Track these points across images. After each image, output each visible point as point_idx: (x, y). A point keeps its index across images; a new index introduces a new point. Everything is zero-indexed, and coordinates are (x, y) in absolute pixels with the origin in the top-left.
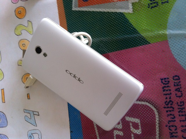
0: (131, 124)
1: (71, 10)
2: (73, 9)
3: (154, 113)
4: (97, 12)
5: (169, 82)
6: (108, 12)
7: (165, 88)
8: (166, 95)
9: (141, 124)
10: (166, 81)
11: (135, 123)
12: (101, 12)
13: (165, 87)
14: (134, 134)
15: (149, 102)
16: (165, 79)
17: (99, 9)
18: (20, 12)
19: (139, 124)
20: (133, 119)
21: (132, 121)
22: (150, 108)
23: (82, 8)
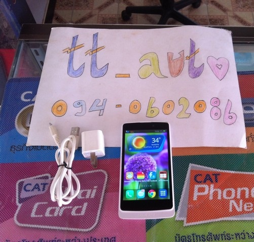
0: (80, 207)
2: (190, 164)
3: (87, 228)
4: (183, 187)
8: (102, 240)
9: (80, 216)
11: (81, 210)
12: (182, 191)
13: (108, 240)
14: (72, 209)
15: (97, 225)
16: (115, 241)
19: (80, 214)
20: (85, 209)
21: (83, 208)
22: (92, 225)
23: (189, 173)
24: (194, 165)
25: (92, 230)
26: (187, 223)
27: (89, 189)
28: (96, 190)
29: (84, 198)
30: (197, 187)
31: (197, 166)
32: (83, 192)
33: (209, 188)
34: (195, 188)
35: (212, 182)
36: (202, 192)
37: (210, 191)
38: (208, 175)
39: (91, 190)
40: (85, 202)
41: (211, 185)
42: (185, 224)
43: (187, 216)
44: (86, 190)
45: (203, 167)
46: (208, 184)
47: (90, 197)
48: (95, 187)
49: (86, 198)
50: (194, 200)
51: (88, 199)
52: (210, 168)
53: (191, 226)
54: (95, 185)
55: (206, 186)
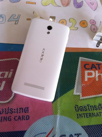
1: (80, 56)
2: (80, 57)
4: (77, 72)
5: (26, 112)
6: (75, 79)
7: (21, 109)
8: (17, 110)
10: (26, 110)
11: (0, 87)
12: (76, 75)
13: (23, 110)
16: (28, 110)
17: (78, 74)
18: (84, 23)
22: (9, 98)
23: (80, 63)
24: (83, 58)
25: (9, 102)
26: (82, 97)
27: (7, 71)
28: (12, 72)
29: (3, 77)
30: (86, 72)
31: (85, 58)
32: (2, 73)
33: (95, 73)
34: (85, 73)
35: (96, 69)
36: (90, 75)
37: (96, 75)
38: (93, 65)
39: (8, 72)
40: (4, 81)
41: (96, 71)
42: (81, 98)
43: (82, 92)
44: (4, 72)
45: (89, 59)
46: (94, 71)
47: (8, 77)
48: (12, 70)
49: (4, 77)
50: (85, 81)
51: (6, 78)
52: (94, 60)
53: (85, 99)
54: (12, 69)
55: (93, 72)
